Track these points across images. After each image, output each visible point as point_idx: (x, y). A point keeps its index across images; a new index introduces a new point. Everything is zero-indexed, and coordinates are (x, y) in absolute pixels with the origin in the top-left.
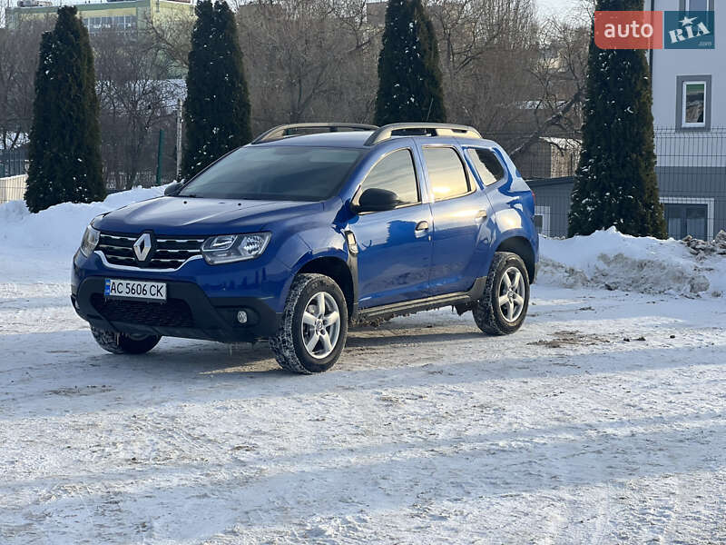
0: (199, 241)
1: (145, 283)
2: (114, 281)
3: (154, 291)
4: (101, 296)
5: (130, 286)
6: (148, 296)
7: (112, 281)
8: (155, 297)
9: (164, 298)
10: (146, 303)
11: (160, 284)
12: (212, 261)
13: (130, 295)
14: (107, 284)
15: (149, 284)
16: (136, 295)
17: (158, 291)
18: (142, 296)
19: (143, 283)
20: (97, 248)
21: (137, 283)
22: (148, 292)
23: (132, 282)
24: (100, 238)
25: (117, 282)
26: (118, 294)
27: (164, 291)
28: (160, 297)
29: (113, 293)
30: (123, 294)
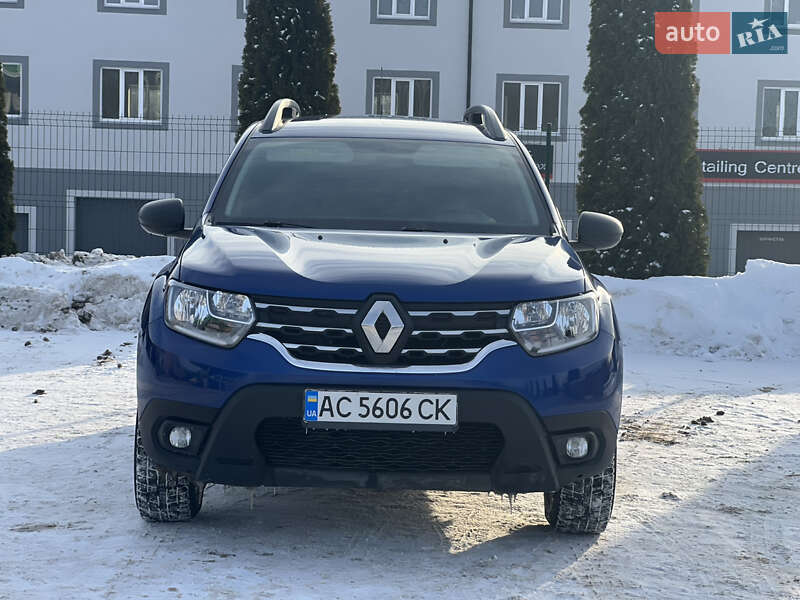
0: (501, 312)
1: (405, 396)
2: (327, 394)
3: (429, 409)
4: (296, 422)
5: (370, 404)
6: (415, 419)
7: (322, 394)
8: (432, 421)
9: (453, 421)
10: (410, 432)
11: (443, 398)
12: (534, 350)
13: (371, 419)
14: (311, 399)
15: (415, 399)
16: (385, 419)
17: (439, 410)
18: (399, 420)
19: (401, 397)
20: (254, 329)
21: (386, 396)
22: (415, 412)
23: (373, 396)
24: (258, 311)
25: (335, 395)
26: (337, 418)
27: (452, 410)
28: (442, 421)
29: (326, 417)
30: (354, 418)
